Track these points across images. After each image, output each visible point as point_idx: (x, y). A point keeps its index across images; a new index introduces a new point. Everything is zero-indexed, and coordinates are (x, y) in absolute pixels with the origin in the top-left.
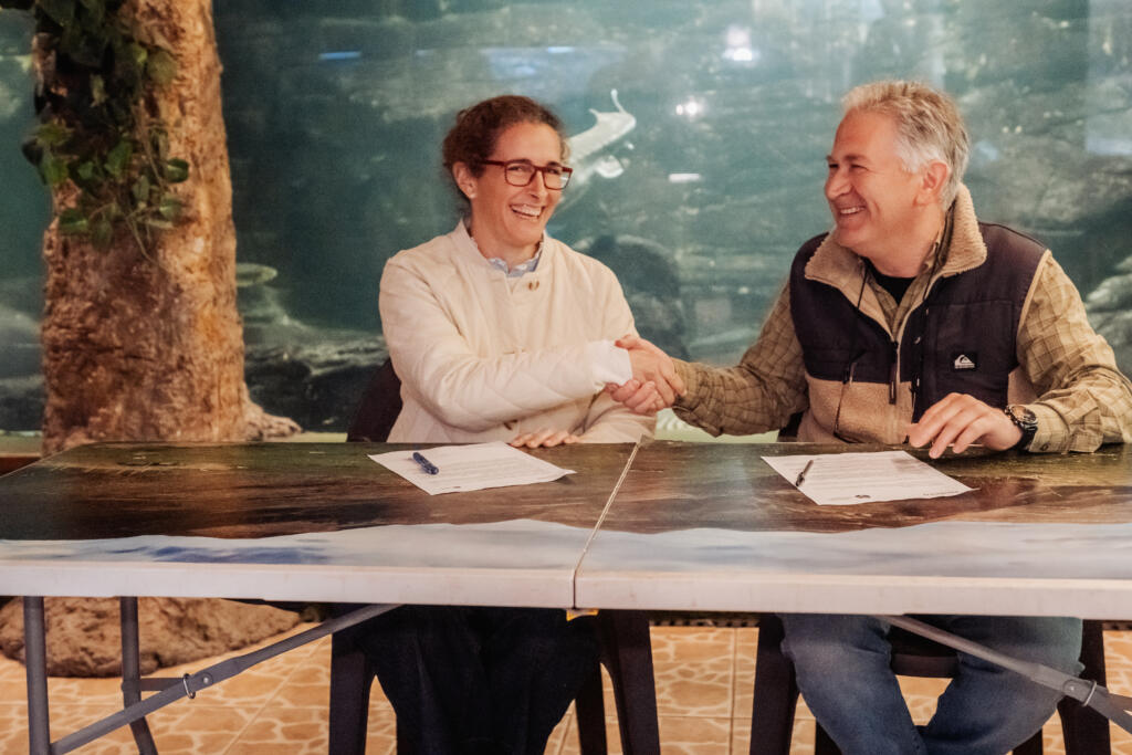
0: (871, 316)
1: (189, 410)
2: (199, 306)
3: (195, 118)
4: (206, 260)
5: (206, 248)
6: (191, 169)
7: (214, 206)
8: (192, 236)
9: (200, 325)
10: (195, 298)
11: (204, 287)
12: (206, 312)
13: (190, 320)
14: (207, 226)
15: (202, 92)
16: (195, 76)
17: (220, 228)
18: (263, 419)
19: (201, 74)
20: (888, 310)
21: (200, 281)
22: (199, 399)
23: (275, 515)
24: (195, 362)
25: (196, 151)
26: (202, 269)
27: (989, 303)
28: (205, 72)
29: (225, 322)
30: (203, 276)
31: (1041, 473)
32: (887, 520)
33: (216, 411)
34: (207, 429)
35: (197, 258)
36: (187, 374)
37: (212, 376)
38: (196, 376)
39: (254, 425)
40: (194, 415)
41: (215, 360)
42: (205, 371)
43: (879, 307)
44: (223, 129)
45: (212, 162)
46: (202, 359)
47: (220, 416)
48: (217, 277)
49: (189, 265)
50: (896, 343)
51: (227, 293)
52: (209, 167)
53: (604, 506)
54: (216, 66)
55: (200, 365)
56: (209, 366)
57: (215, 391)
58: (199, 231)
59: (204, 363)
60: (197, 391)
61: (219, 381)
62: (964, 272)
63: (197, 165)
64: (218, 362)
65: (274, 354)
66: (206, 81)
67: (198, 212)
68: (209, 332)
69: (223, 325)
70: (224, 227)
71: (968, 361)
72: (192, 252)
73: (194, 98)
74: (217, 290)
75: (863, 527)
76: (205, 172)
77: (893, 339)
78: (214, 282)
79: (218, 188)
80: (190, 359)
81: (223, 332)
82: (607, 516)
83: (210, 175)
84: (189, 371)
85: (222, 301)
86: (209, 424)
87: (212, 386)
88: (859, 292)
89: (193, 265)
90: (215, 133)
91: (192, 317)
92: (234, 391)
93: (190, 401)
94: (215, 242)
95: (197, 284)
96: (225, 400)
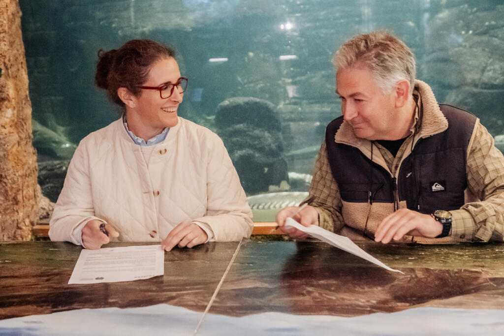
0: (378, 163)
1: (6, 204)
2: (10, 147)
3: (6, 43)
4: (13, 121)
5: (13, 114)
6: (3, 71)
7: (17, 90)
8: (5, 108)
9: (10, 157)
10: (7, 142)
11: (12, 136)
12: (14, 150)
13: (4, 155)
14: (13, 102)
15: (9, 28)
16: (5, 20)
17: (22, 103)
18: (50, 205)
19: (8, 18)
20: (387, 159)
21: (10, 133)
22: (10, 198)
23: (16, 300)
24: (8, 178)
25: (6, 61)
26: (11, 126)
27: (448, 150)
28: (11, 16)
29: (25, 154)
30: (12, 130)
31: (483, 267)
32: (386, 306)
33: (21, 204)
34: (16, 214)
35: (8, 120)
36: (4, 185)
37: (18, 185)
38: (9, 185)
39: (44, 209)
40: (8, 207)
41: (19, 176)
42: (14, 182)
43: (382, 158)
44: (23, 47)
45: (16, 66)
46: (12, 176)
47: (23, 206)
48: (20, 130)
49: (3, 125)
50: (395, 178)
51: (25, 138)
52: (14, 69)
53: (213, 293)
54: (18, 12)
55: (11, 179)
56: (16, 179)
57: (20, 192)
58: (9, 105)
59: (13, 178)
60: (10, 193)
61: (23, 187)
62: (434, 135)
63: (7, 69)
64: (21, 177)
65: (58, 166)
66: (11, 21)
67: (8, 95)
68: (16, 161)
69: (24, 156)
70: (24, 102)
71: (440, 186)
72: (5, 117)
73: (5, 32)
74: (20, 137)
75: (370, 312)
76: (12, 72)
77: (393, 177)
78: (18, 133)
79: (20, 81)
80: (6, 176)
81: (24, 160)
82: (215, 302)
83: (15, 74)
84: (5, 183)
85: (23, 143)
86: (17, 211)
87: (18, 190)
88: (371, 150)
89: (6, 124)
90: (18, 50)
91: (5, 153)
92: (31, 192)
93: (6, 199)
94: (18, 111)
95: (8, 135)
96: (26, 198)
